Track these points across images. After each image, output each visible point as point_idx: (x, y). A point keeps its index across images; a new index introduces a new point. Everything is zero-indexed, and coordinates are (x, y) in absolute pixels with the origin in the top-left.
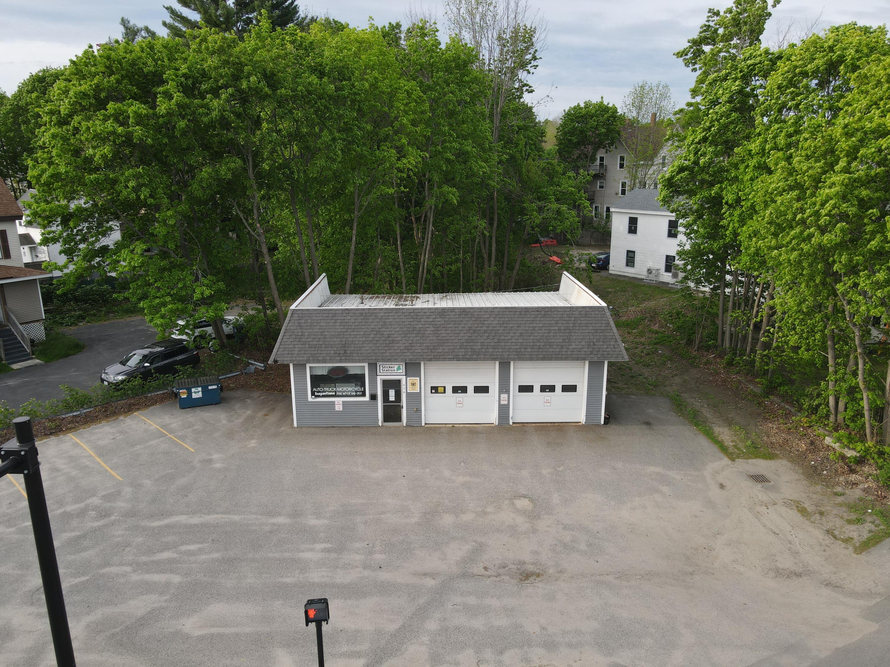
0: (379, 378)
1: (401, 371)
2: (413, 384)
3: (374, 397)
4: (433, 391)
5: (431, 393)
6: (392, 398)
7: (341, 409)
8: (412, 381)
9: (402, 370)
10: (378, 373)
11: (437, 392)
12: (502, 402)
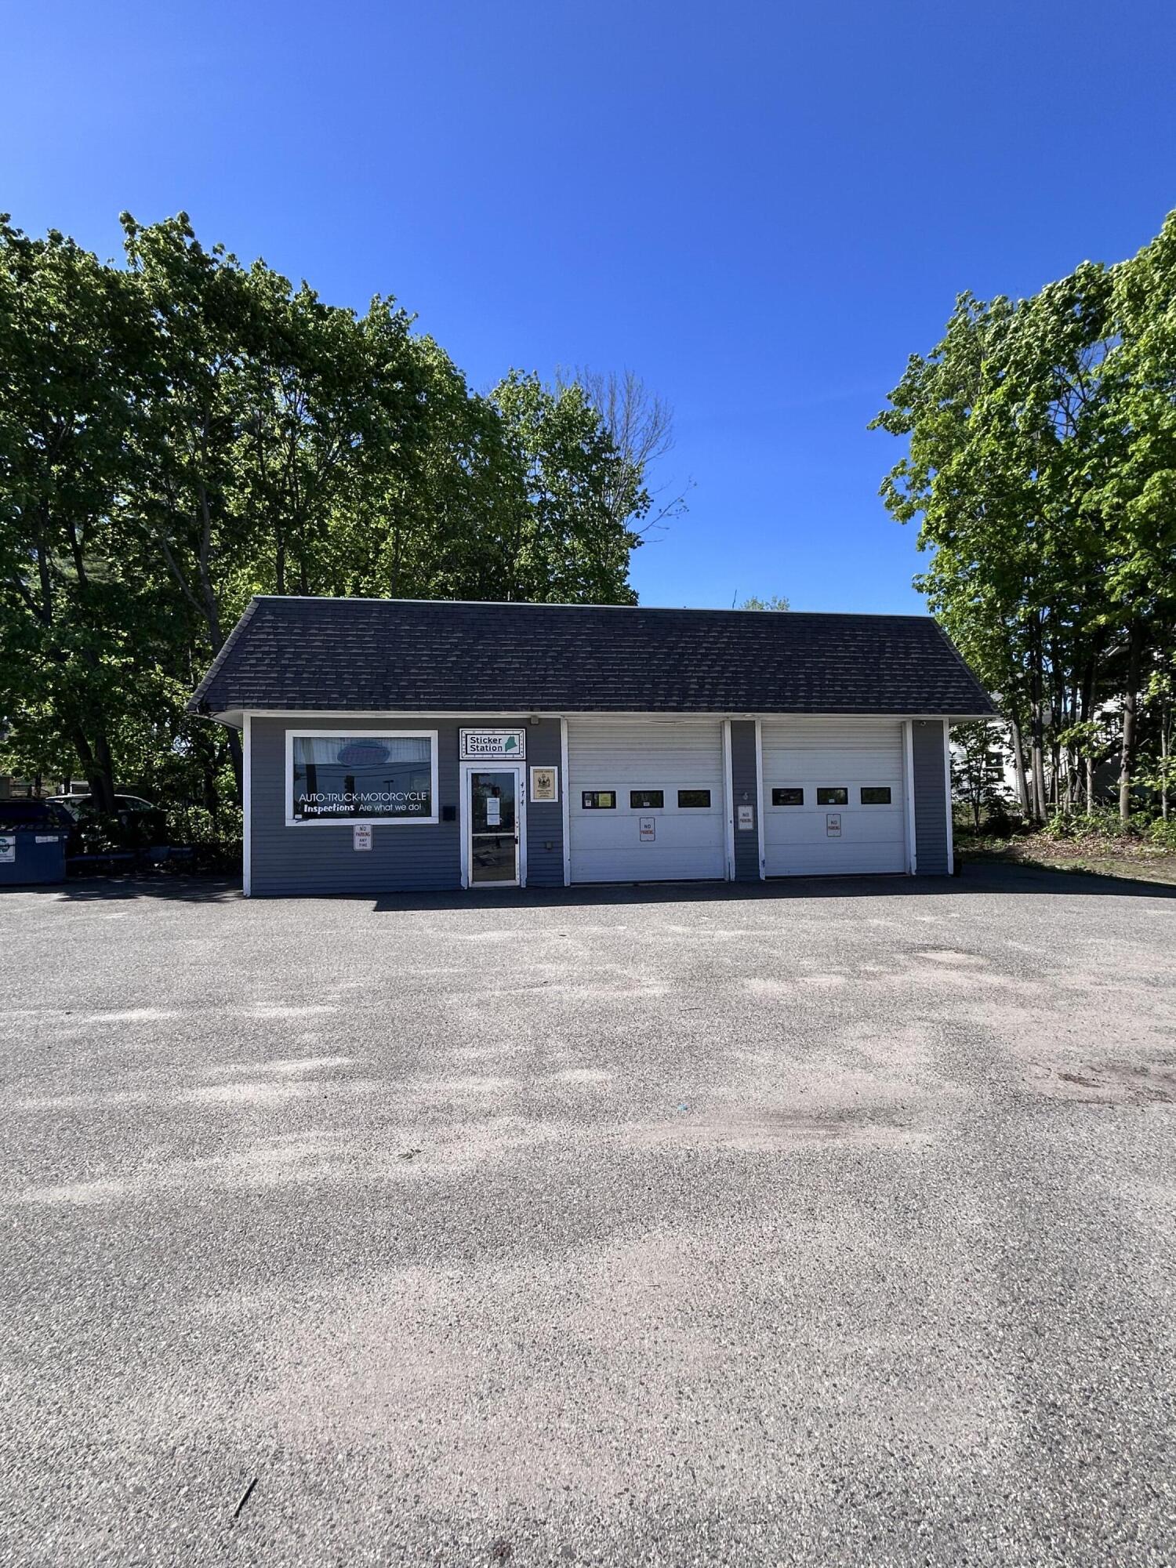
0: (464, 768)
1: (515, 750)
2: (543, 783)
3: (450, 813)
4: (589, 804)
5: (584, 807)
6: (493, 820)
8: (539, 775)
10: (463, 755)
11: (595, 806)
12: (742, 826)
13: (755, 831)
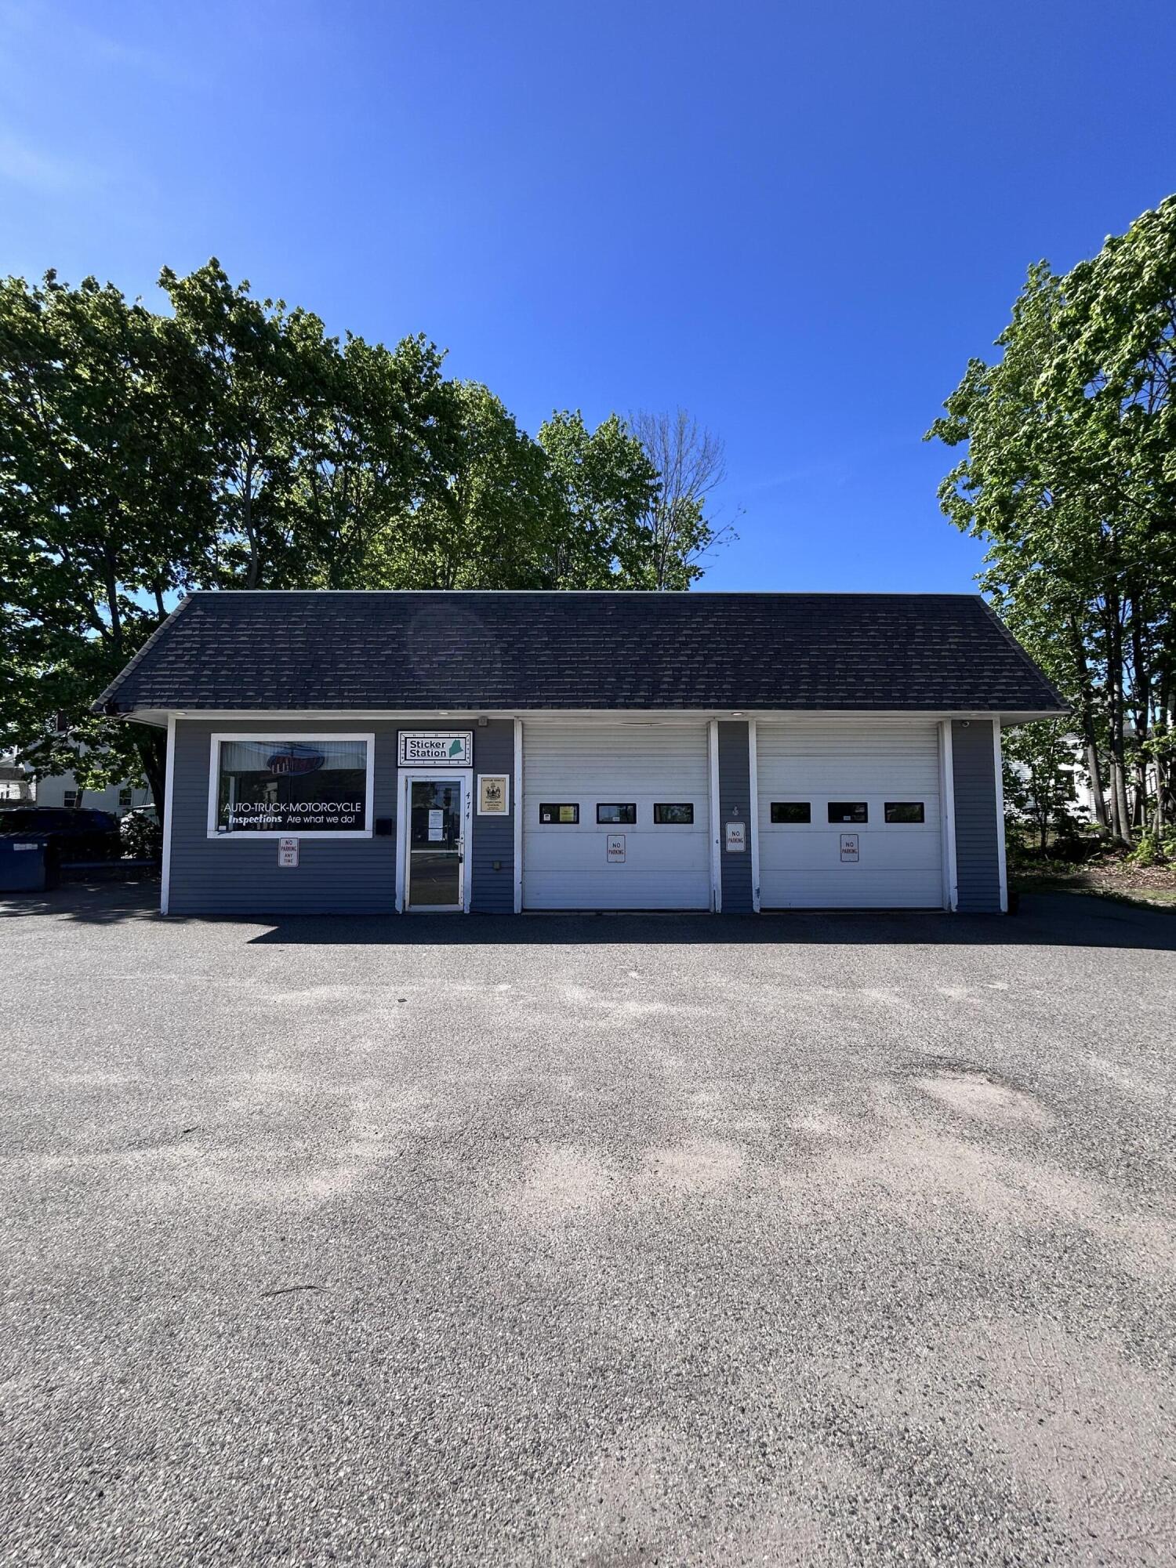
0: (402, 774)
1: (460, 755)
2: (493, 794)
3: (385, 826)
4: (547, 818)
5: (542, 821)
6: (436, 833)
7: (294, 863)
8: (488, 784)
9: (465, 755)
10: (401, 761)
11: (555, 820)
12: (731, 847)
13: (747, 853)
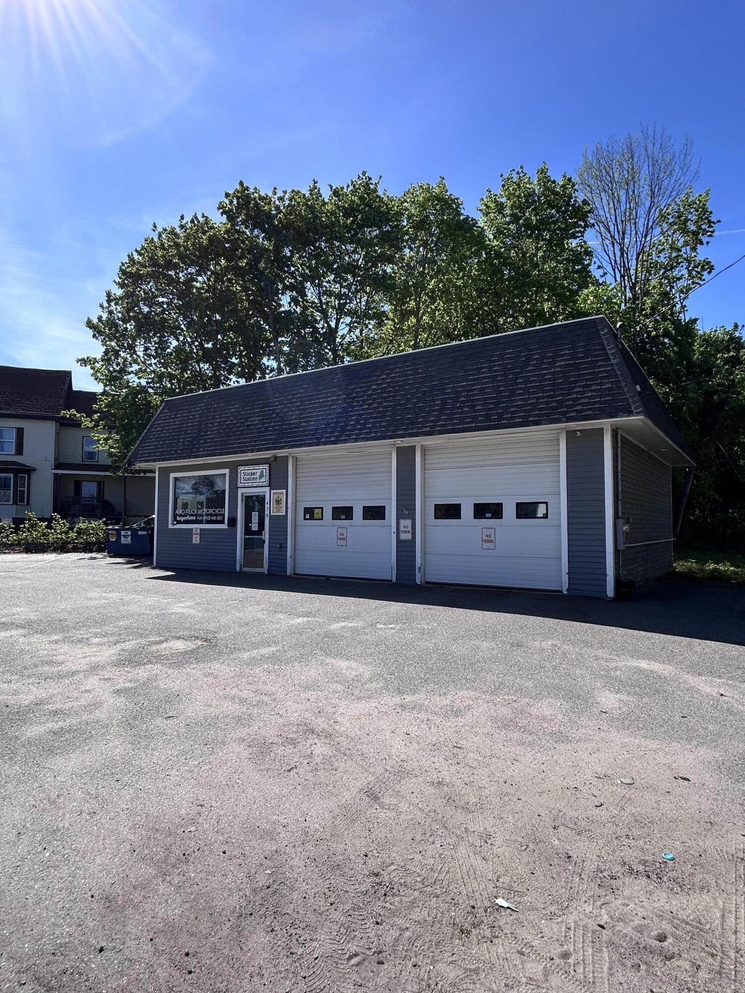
0: (240, 491)
1: (263, 479)
2: (278, 502)
3: (233, 522)
4: (307, 517)
5: (305, 519)
6: (255, 527)
7: (198, 542)
8: (276, 496)
9: (265, 480)
10: (239, 485)
11: (312, 518)
12: (403, 536)
13: (413, 541)
